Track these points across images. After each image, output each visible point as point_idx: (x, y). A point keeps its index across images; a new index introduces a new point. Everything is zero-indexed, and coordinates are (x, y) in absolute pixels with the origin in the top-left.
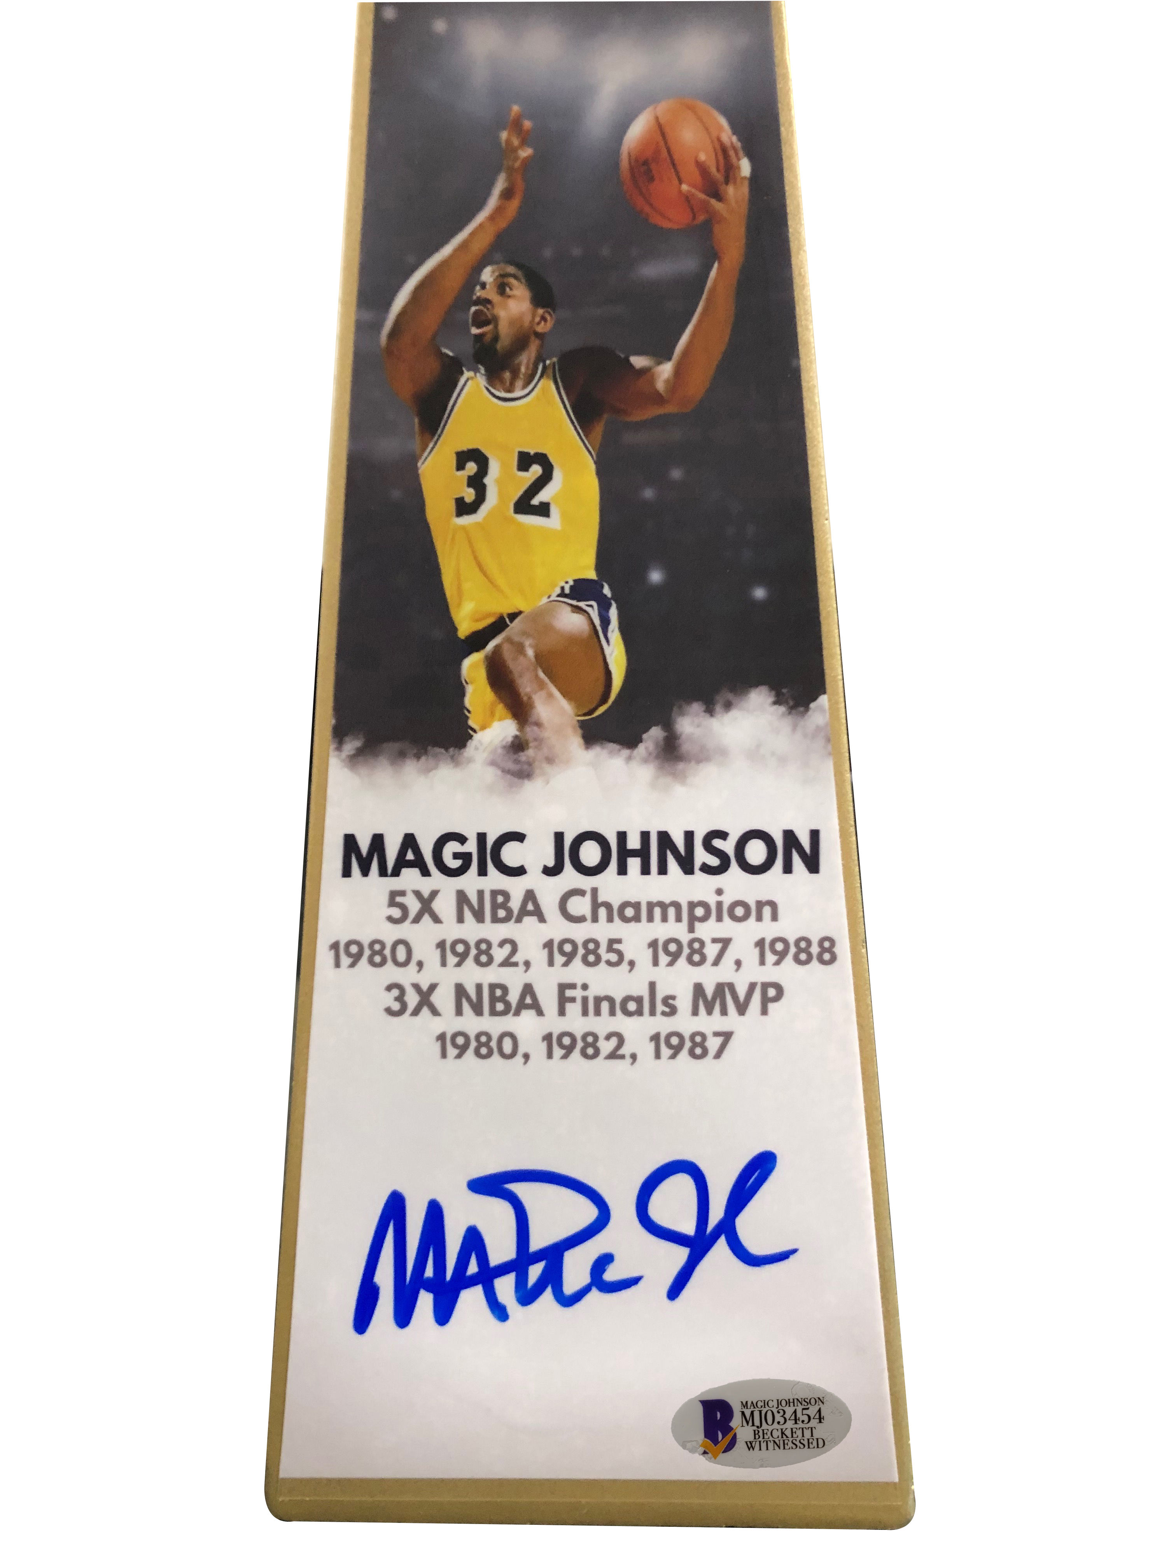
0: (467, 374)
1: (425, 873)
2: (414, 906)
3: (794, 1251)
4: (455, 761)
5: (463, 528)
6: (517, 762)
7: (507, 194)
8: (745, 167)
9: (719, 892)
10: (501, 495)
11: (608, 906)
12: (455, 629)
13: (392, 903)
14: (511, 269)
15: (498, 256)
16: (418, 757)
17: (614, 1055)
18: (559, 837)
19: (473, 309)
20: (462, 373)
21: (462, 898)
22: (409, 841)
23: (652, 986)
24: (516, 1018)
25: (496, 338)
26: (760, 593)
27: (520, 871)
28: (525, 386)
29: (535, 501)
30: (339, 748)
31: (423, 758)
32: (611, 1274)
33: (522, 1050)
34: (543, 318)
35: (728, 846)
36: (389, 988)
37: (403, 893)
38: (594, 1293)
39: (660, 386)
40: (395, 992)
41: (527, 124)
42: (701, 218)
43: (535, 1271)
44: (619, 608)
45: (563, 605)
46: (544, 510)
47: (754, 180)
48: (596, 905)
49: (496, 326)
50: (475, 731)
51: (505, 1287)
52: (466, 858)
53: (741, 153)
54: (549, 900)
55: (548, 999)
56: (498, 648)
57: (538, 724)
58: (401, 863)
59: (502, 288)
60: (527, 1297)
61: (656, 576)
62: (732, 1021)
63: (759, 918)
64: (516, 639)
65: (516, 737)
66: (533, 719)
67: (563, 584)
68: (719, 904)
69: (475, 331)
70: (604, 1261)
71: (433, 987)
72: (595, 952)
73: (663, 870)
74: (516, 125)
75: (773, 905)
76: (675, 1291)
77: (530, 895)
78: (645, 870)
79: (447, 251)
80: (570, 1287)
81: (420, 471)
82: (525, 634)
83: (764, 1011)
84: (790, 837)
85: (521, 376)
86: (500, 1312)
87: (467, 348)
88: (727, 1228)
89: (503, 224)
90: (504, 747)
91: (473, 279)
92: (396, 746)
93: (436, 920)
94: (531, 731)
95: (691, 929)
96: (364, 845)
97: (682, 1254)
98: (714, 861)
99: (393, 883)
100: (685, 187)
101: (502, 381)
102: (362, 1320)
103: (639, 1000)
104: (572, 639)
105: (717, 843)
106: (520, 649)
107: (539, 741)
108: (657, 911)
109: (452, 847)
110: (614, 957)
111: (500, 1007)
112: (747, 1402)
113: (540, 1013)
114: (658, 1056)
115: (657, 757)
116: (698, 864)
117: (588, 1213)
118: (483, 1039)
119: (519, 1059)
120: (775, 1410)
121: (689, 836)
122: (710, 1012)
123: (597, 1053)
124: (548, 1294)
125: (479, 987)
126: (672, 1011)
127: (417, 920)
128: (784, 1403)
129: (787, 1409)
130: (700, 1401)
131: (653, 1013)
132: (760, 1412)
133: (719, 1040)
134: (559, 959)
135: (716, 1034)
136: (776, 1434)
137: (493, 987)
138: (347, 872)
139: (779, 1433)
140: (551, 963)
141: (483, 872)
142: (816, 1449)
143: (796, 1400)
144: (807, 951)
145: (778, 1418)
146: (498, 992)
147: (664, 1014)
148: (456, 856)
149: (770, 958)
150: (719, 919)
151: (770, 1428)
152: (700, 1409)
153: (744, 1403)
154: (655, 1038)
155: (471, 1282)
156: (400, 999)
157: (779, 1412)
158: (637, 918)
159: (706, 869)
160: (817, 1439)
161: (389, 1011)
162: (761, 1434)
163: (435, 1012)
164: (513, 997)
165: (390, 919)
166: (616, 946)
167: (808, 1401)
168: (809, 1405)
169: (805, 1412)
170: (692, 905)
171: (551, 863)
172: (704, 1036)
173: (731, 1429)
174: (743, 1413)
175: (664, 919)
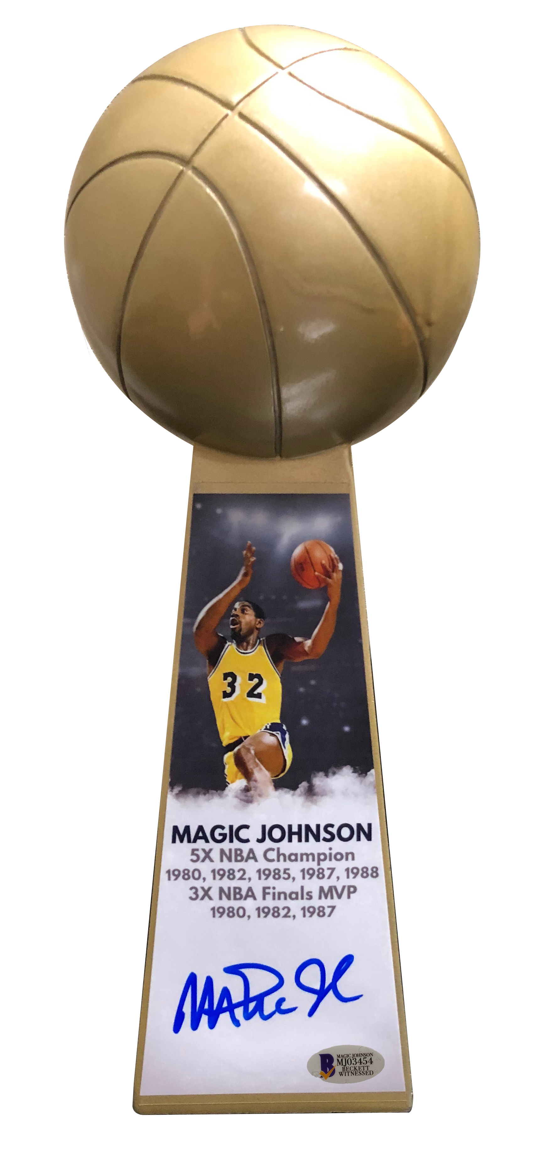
0: (228, 643)
1: (207, 841)
2: (202, 855)
3: (361, 996)
4: (220, 796)
5: (225, 703)
6: (246, 796)
7: (245, 575)
8: (341, 566)
9: (330, 849)
10: (242, 690)
11: (284, 855)
12: (222, 743)
13: (193, 854)
14: (247, 603)
15: (241, 599)
16: (205, 794)
17: (286, 916)
18: (264, 827)
19: (231, 618)
20: (226, 643)
21: (222, 852)
22: (201, 828)
23: (302, 888)
25: (240, 630)
26: (347, 729)
27: (247, 841)
28: (252, 648)
29: (256, 692)
30: (172, 791)
31: (207, 795)
32: (284, 1007)
33: (247, 914)
34: (260, 623)
35: (334, 830)
36: (191, 889)
37: (197, 850)
38: (277, 1014)
39: (306, 649)
40: (194, 890)
41: (254, 548)
42: (323, 585)
43: (252, 1006)
44: (289, 734)
45: (267, 733)
46: (259, 696)
47: (344, 571)
49: (241, 625)
50: (229, 783)
51: (239, 1012)
52: (224, 836)
53: (339, 561)
54: (259, 854)
55: (259, 893)
56: (239, 750)
57: (256, 781)
58: (197, 837)
59: (243, 611)
60: (248, 1016)
61: (304, 722)
62: (336, 901)
63: (347, 859)
64: (247, 747)
65: (246, 786)
66: (253, 779)
67: (266, 725)
68: (330, 854)
69: (232, 627)
70: (281, 1001)
71: (210, 888)
72: (278, 874)
73: (307, 840)
74: (249, 549)
75: (353, 854)
76: (311, 1013)
77: (251, 851)
78: (300, 840)
79: (221, 596)
80: (266, 1012)
81: (208, 680)
82: (251, 744)
83: (349, 897)
84: (359, 826)
85: (251, 644)
86: (237, 1023)
87: (230, 634)
88: (333, 986)
89: (243, 586)
90: (241, 790)
91: (231, 607)
92: (195, 790)
93: (212, 861)
94: (252, 784)
95: (319, 864)
96: (181, 830)
97: (314, 998)
98: (328, 837)
99: (193, 846)
100: (316, 573)
101: (242, 646)
102: (177, 1027)
103: (297, 893)
104: (270, 747)
105: (330, 829)
106: (248, 750)
107: (256, 788)
108: (305, 857)
109: (218, 831)
110: (286, 876)
112: (339, 1055)
114: (304, 916)
115: (305, 794)
116: (321, 838)
117: (275, 981)
118: (231, 910)
119: (246, 917)
120: (352, 1059)
121: (318, 826)
122: (326, 897)
123: (279, 915)
124: (257, 1015)
125: (229, 889)
126: (311, 898)
127: (203, 861)
128: (355, 1055)
129: (357, 1058)
130: (320, 1055)
131: (302, 898)
132: (345, 1059)
133: (330, 909)
134: (263, 877)
135: (329, 907)
136: (352, 1069)
137: (235, 888)
138: (174, 841)
139: (354, 1069)
140: (260, 878)
141: (231, 841)
142: (369, 1075)
143: (361, 1054)
144: (366, 872)
145: (353, 1062)
146: (237, 891)
147: (307, 899)
148: (220, 834)
149: (351, 875)
150: (330, 860)
151: (350, 1066)
152: (319, 1058)
153: (338, 1055)
154: (303, 909)
155: (224, 1010)
156: (196, 893)
157: (353, 1059)
158: (296, 860)
159: (325, 839)
160: (370, 1071)
161: (191, 898)
162: (346, 1069)
163: (210, 898)
164: (244, 893)
165: (192, 860)
166: (287, 871)
167: (366, 1055)
168: (367, 1056)
169: (365, 1059)
170: (319, 855)
171: (260, 837)
172: (324, 908)
173: (333, 1067)
174: (338, 1060)
175: (308, 860)
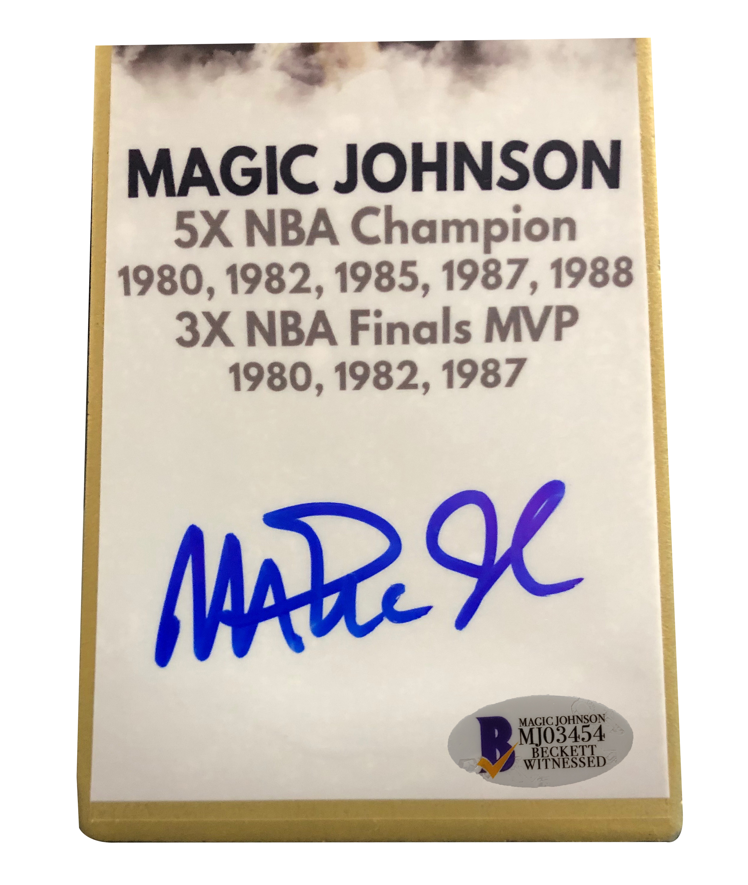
24: (309, 348)
48: (389, 225)
71: (224, 315)
111: (292, 336)
113: (333, 342)
120: (554, 728)
128: (563, 720)
129: (566, 726)
132: (539, 729)
136: (556, 752)
138: (133, 192)
139: (559, 751)
140: (344, 289)
144: (603, 271)
145: (558, 735)
151: (550, 746)
157: (558, 730)
162: (540, 752)
167: (588, 718)
168: (590, 723)
169: (585, 729)
